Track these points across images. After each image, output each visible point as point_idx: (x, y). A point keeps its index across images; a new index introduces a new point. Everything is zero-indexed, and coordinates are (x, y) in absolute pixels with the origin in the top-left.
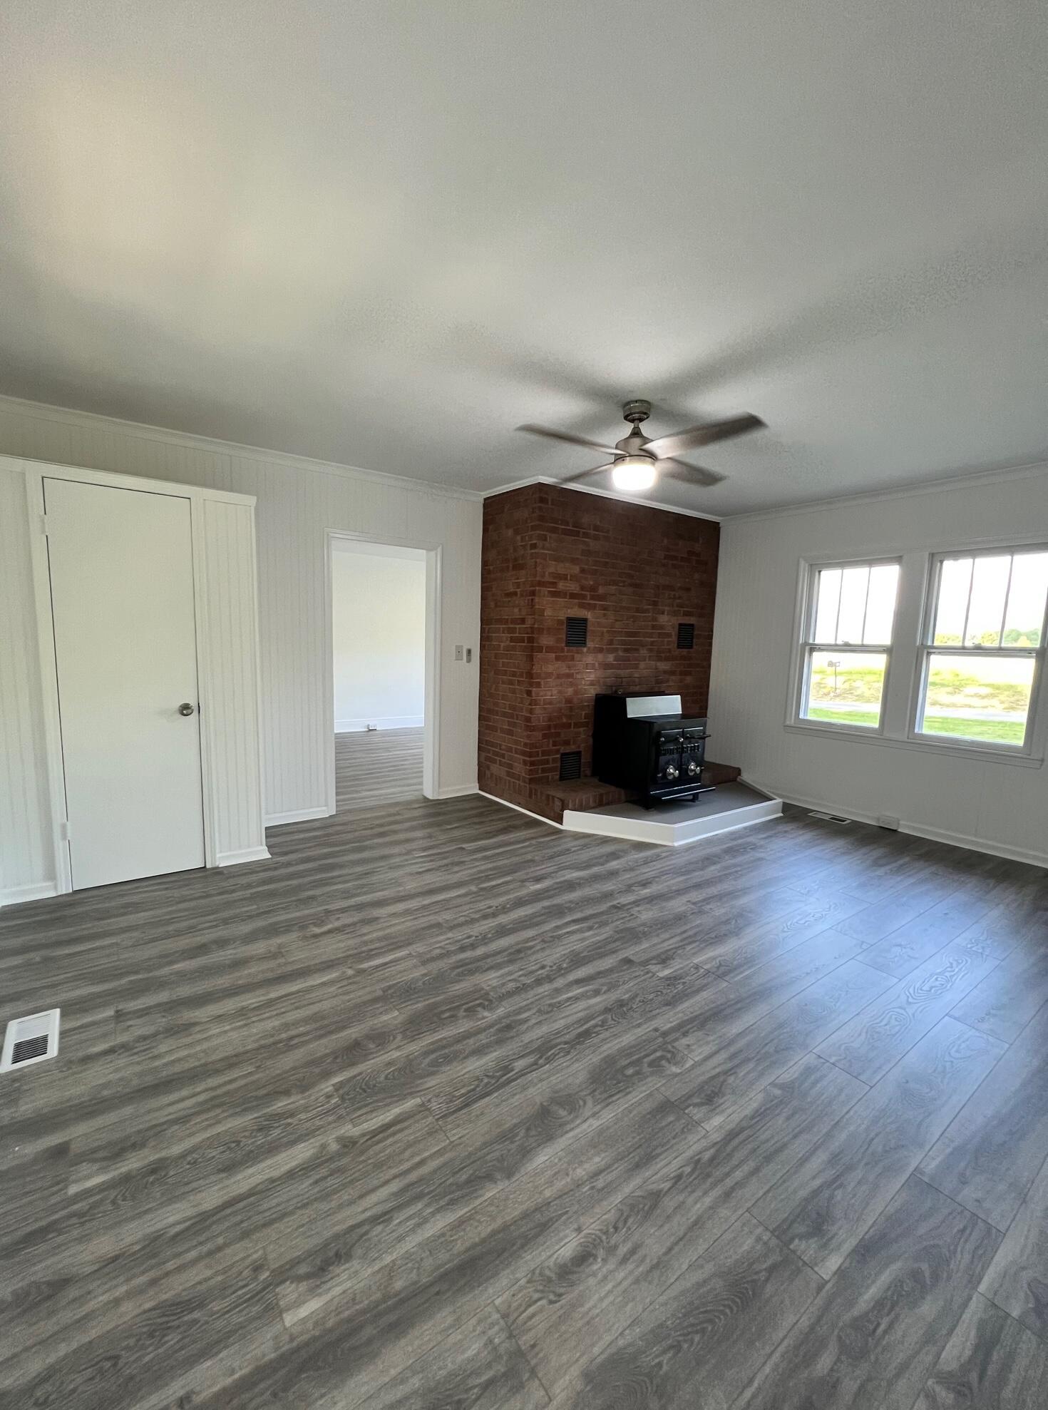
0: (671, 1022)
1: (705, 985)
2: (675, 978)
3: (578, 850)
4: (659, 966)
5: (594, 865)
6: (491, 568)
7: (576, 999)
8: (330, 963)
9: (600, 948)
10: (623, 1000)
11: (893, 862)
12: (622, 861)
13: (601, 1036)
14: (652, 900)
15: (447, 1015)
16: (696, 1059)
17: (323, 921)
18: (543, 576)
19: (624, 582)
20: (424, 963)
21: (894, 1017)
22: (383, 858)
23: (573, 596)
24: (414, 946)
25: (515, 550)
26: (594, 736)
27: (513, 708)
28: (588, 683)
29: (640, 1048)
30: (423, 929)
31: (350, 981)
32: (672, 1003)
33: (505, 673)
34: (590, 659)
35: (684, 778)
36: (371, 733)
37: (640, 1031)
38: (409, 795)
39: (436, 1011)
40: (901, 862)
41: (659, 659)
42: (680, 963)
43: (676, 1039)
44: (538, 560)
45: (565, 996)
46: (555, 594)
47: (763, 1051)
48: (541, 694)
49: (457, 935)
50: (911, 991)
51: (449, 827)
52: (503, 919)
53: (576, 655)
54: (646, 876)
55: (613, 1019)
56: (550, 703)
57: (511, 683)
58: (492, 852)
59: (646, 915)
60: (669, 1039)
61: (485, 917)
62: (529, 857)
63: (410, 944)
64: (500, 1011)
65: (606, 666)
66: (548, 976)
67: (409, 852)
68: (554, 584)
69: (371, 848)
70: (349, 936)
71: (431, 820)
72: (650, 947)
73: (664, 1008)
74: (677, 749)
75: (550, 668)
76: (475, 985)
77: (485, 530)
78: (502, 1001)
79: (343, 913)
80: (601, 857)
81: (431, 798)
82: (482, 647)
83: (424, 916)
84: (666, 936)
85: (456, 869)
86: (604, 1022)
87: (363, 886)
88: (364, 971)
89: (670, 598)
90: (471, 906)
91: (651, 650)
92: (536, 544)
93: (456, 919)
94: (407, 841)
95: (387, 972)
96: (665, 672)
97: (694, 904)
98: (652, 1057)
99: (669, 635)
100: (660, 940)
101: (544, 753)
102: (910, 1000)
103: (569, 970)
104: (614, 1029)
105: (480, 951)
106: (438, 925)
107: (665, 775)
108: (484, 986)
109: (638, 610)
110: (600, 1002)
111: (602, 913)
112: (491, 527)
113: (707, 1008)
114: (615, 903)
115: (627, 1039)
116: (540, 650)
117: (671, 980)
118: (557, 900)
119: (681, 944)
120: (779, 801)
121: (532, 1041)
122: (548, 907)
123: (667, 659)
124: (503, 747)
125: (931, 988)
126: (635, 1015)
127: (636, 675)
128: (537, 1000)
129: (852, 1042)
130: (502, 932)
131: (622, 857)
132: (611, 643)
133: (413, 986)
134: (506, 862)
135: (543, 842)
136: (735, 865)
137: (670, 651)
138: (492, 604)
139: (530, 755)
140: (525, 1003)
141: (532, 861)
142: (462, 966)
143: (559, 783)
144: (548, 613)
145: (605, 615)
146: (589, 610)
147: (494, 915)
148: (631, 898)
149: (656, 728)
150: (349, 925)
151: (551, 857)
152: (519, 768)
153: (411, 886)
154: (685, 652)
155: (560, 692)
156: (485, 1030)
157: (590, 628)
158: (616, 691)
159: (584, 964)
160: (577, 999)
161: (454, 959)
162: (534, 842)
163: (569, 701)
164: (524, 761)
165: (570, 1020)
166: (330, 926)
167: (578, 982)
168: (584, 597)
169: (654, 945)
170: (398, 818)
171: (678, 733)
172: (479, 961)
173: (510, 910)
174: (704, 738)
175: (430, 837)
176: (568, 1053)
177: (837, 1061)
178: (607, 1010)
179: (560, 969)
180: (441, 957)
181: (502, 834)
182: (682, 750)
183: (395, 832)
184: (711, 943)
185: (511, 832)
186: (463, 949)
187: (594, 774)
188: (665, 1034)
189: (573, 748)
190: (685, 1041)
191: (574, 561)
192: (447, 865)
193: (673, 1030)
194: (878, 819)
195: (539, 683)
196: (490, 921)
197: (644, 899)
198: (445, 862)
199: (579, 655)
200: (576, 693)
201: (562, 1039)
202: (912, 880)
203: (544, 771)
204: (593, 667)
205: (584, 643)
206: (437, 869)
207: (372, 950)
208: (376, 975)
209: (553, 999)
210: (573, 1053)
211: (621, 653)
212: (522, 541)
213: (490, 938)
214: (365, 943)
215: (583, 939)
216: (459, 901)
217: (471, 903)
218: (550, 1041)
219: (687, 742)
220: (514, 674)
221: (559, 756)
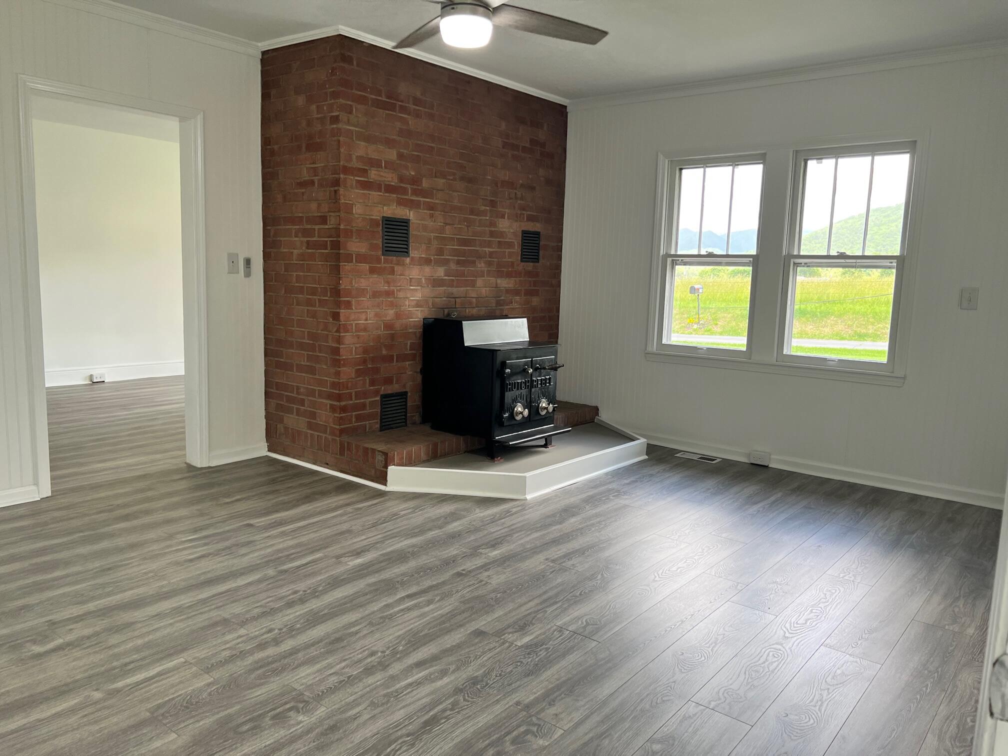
0: (535, 693)
1: (572, 648)
2: (536, 645)
3: (409, 513)
4: (516, 635)
5: (430, 530)
6: (276, 147)
7: (418, 684)
8: (64, 688)
9: (444, 623)
10: (477, 677)
11: (764, 500)
12: (464, 521)
13: (453, 721)
14: (504, 562)
15: (245, 728)
16: (566, 728)
17: (46, 637)
18: (349, 159)
19: (454, 174)
20: (208, 671)
21: (771, 653)
22: (133, 546)
23: (390, 189)
24: (190, 652)
25: (309, 124)
26: (422, 371)
27: (313, 336)
28: (413, 303)
29: (500, 727)
30: (202, 628)
31: (98, 706)
32: (535, 671)
33: (301, 290)
34: (415, 272)
35: (535, 419)
36: (96, 386)
37: (498, 709)
38: (165, 462)
39: (230, 725)
40: (773, 498)
41: (500, 274)
42: (540, 629)
43: (543, 710)
44: (341, 139)
45: (403, 683)
46: (367, 185)
47: (639, 708)
48: (352, 317)
49: (253, 630)
50: (788, 625)
51: (227, 500)
52: (314, 604)
53: (396, 268)
54: (495, 536)
55: (465, 700)
56: (365, 330)
57: (309, 303)
58: (292, 526)
59: (497, 579)
60: (533, 711)
61: (290, 604)
62: (345, 527)
63: (184, 650)
64: (321, 711)
65: (436, 283)
66: (380, 663)
67: (171, 537)
68: (364, 171)
69: (111, 535)
70: (90, 650)
71: (199, 494)
72: (506, 614)
73: (526, 680)
74: (525, 383)
75: (363, 283)
76: (284, 686)
77: (265, 96)
78: (321, 700)
79: (77, 622)
80: (438, 519)
81: (199, 466)
82: (266, 256)
83: (201, 613)
84: (524, 599)
85: (244, 551)
86: (454, 705)
87: (103, 586)
88: (118, 691)
89: (510, 198)
90: (269, 593)
91: (489, 264)
92: (338, 116)
93: (249, 611)
94: (168, 522)
95: (154, 688)
96: (508, 291)
97: (553, 561)
98: (515, 733)
99: (510, 245)
100: (516, 606)
101: (358, 395)
102: (787, 635)
103: (406, 654)
104: (467, 711)
105: (288, 645)
106: (225, 622)
107: (512, 416)
108: (296, 686)
109: (472, 212)
110: (447, 684)
111: (444, 583)
112: (273, 92)
113: (575, 672)
114: (459, 569)
115: (483, 720)
116: (349, 258)
117: (531, 648)
118: (386, 575)
119: (540, 607)
120: (642, 440)
121: (366, 739)
122: (375, 584)
123: (509, 275)
124: (302, 390)
125: (807, 620)
126: (491, 691)
127: (474, 295)
128: (368, 692)
129: (731, 685)
130: (315, 619)
131: (465, 517)
132: (440, 252)
133: (194, 701)
134: (312, 536)
135: (361, 509)
136: (597, 515)
137: (513, 263)
138: (279, 198)
139: (339, 398)
140: (352, 698)
141: (349, 531)
142: (261, 667)
143: (379, 433)
144: (358, 210)
145: (432, 216)
146: (411, 208)
147: (302, 601)
148: (478, 562)
149: (499, 359)
150: (88, 638)
151: (374, 525)
152: (325, 417)
153: (178, 577)
154: (530, 266)
155: (376, 315)
156: (300, 737)
157: (413, 232)
158: (449, 315)
159: (425, 644)
160: (420, 683)
161: (250, 660)
162: (349, 509)
163: (388, 326)
164: (332, 406)
165: (411, 709)
166: (60, 641)
167: (420, 664)
168: (404, 191)
169: (510, 612)
170: (150, 494)
171: (526, 364)
172: (285, 658)
173: (325, 592)
174: (556, 369)
175: (202, 514)
176: (413, 745)
177: (717, 706)
178: (458, 691)
179: (394, 653)
180: (231, 659)
181: (304, 503)
182: (531, 385)
183: (147, 512)
184: (575, 602)
185: (316, 500)
186: (262, 646)
187: (424, 421)
188: (528, 707)
189: (395, 388)
190: (552, 711)
191: (389, 143)
192: (229, 548)
193: (537, 701)
194: (749, 455)
195: (349, 302)
196: (297, 608)
197: (494, 562)
198: (227, 543)
199: (400, 268)
200: (398, 316)
201: (404, 731)
202: (783, 516)
203: (359, 418)
204: (419, 283)
205: (406, 252)
206: (217, 553)
207: (126, 665)
208: (136, 694)
209: (388, 688)
210: (419, 745)
211: (453, 266)
212: (318, 113)
213: (299, 629)
214: (116, 657)
215: (423, 615)
216: (251, 589)
217: (267, 590)
218: (388, 736)
219: (537, 373)
220: (313, 292)
221: (378, 398)
